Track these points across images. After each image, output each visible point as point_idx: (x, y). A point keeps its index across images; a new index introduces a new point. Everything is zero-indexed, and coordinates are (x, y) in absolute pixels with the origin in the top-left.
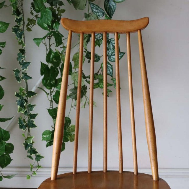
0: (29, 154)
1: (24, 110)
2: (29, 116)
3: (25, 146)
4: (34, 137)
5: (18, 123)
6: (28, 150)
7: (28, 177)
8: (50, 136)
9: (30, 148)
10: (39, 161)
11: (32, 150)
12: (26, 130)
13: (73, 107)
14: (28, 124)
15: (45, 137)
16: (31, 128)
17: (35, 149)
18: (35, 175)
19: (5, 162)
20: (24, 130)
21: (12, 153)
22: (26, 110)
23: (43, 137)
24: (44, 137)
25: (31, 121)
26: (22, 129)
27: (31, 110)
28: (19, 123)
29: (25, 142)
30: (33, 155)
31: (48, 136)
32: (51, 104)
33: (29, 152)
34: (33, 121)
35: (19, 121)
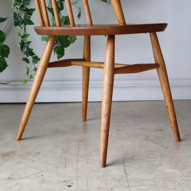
0: (25, 56)
1: (20, 4)
2: (25, 12)
3: (21, 46)
4: (31, 34)
5: (13, 19)
6: (24, 51)
7: (25, 81)
9: (26, 48)
10: (37, 63)
11: (29, 51)
12: (22, 27)
13: (73, 4)
14: (24, 20)
15: (45, 37)
16: (27, 25)
17: (33, 49)
18: (32, 79)
20: (20, 27)
22: (21, 4)
23: (42, 37)
25: (27, 17)
26: (18, 27)
27: (28, 4)
29: (20, 42)
30: (29, 57)
32: (50, 2)
33: (25, 53)
34: (30, 17)
35: (14, 17)
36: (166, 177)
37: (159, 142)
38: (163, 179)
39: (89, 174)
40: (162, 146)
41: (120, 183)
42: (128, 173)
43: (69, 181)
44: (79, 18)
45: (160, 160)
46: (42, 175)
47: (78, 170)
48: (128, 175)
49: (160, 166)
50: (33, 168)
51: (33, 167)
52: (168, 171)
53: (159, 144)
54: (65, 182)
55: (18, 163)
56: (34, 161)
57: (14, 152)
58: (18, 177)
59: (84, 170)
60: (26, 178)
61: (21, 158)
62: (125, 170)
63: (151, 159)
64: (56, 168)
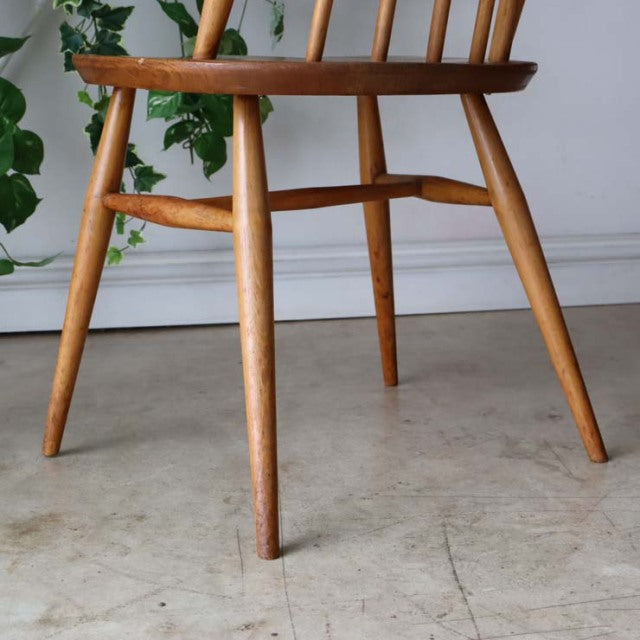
2: (97, 20)
5: (61, 46)
7: (113, 254)
8: (180, 98)
14: (98, 49)
15: (159, 105)
19: (17, 205)
21: (38, 173)
23: (150, 105)
24: (156, 103)
25: (108, 37)
28: (64, 49)
31: (169, 99)
34: (119, 37)
35: (63, 39)
36: (604, 595)
37: (557, 464)
38: (597, 605)
39: (329, 595)
40: (569, 475)
41: (444, 624)
42: (467, 585)
43: (262, 623)
44: (278, 36)
45: (571, 532)
46: (163, 605)
47: (287, 580)
48: (470, 594)
49: (577, 551)
50: (128, 576)
51: (127, 572)
52: (608, 571)
53: (557, 469)
54: (247, 627)
55: (72, 560)
56: (126, 551)
57: (53, 517)
58: (76, 614)
59: (311, 578)
60: (107, 616)
61: (82, 537)
62: (454, 572)
63: (538, 525)
64: (209, 575)
